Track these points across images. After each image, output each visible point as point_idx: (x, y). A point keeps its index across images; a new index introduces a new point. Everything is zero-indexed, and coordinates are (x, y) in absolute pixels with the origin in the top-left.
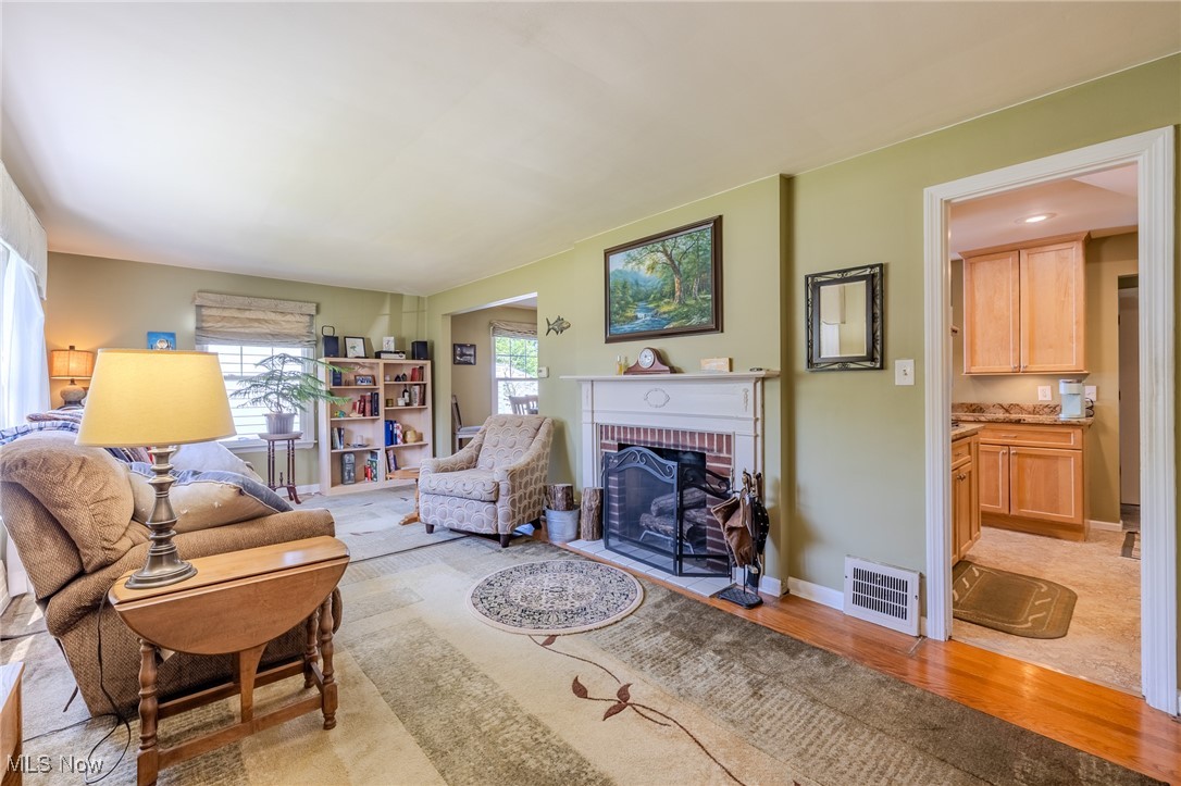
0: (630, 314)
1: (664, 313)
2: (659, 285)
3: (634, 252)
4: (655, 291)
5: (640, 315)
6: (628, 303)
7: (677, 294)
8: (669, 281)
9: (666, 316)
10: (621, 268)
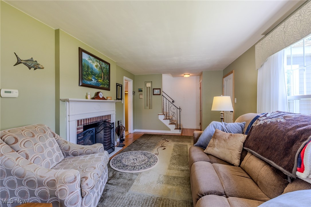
0: (90, 78)
1: (100, 82)
2: (98, 73)
3: (92, 57)
4: (97, 74)
5: (93, 80)
6: (89, 74)
7: (103, 78)
8: (101, 73)
9: (100, 83)
10: (87, 59)
